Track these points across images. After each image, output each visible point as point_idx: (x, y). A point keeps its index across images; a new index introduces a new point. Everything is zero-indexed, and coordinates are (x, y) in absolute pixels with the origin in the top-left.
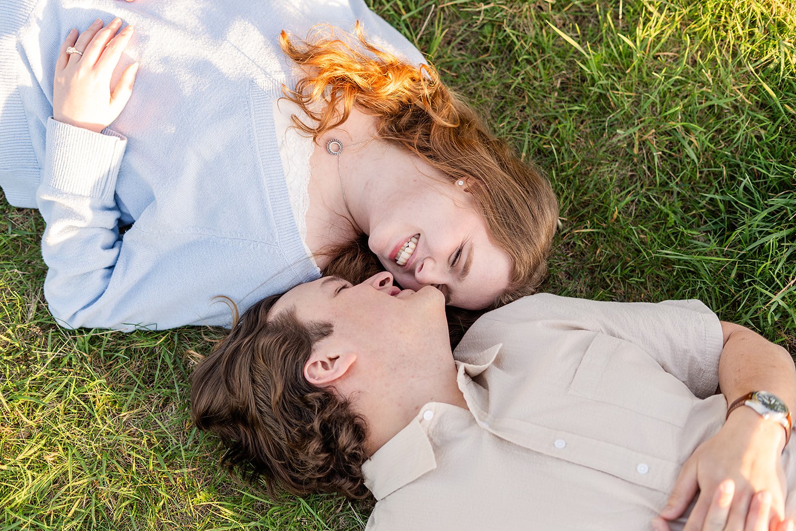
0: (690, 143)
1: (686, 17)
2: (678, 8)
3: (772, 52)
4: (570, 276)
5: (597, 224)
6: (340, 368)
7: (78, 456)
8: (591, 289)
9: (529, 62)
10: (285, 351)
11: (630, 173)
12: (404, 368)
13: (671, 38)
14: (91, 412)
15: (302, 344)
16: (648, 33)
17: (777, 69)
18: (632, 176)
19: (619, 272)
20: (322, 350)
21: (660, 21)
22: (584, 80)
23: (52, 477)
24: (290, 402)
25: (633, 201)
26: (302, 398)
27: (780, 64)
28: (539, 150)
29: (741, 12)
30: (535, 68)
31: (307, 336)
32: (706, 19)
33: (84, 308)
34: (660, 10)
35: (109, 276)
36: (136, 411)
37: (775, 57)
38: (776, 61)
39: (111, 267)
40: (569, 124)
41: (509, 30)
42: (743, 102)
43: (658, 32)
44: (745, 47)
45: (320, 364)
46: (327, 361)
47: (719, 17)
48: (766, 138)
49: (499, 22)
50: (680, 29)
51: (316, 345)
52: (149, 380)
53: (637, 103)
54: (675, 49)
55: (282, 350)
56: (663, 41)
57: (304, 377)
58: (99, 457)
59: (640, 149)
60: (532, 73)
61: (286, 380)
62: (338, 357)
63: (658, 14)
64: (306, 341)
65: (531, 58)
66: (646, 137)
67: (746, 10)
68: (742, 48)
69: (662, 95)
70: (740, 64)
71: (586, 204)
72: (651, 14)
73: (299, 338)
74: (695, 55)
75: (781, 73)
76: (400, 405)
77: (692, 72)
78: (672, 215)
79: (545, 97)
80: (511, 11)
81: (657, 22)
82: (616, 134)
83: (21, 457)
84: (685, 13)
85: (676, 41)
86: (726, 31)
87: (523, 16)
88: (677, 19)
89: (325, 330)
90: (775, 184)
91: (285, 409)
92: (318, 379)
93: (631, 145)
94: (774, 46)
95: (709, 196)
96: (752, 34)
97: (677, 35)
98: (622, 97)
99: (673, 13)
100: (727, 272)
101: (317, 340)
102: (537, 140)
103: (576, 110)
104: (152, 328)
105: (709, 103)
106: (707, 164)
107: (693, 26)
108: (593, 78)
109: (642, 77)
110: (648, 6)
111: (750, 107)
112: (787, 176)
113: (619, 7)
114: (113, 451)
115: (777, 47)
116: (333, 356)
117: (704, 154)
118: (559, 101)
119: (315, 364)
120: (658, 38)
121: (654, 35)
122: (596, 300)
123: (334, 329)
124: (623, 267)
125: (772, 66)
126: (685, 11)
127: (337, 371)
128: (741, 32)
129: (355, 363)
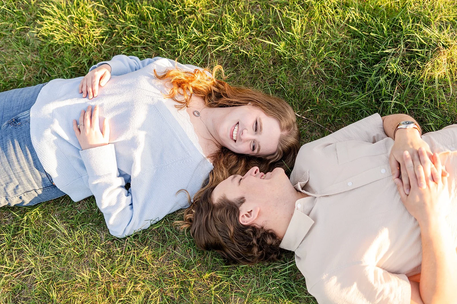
0: (334, 61)
1: (309, 17)
2: (304, 15)
3: (348, 15)
4: (311, 131)
5: (312, 106)
6: (254, 214)
7: (150, 282)
8: (322, 133)
9: (256, 60)
10: (229, 215)
11: (316, 84)
12: (280, 203)
13: (307, 27)
14: (147, 263)
15: (235, 210)
16: (297, 28)
17: (353, 20)
18: (317, 84)
19: (330, 120)
20: (244, 209)
21: (300, 22)
22: (280, 56)
23: (143, 295)
24: (238, 235)
25: (322, 93)
26: (243, 232)
27: (353, 18)
28: (276, 90)
29: (329, 5)
30: (259, 61)
31: (236, 206)
32: (317, 14)
33: (128, 225)
34: (298, 19)
35: (132, 208)
36: (164, 255)
37: (350, 16)
38: (351, 18)
39: (131, 204)
40: (283, 74)
41: (242, 51)
42: (346, 38)
43: (300, 26)
44: (337, 18)
45: (245, 216)
46: (248, 214)
47: (321, 11)
48: (361, 47)
49: (237, 50)
50: (309, 22)
51: (240, 208)
52: (164, 241)
53: (305, 55)
54: (310, 31)
55: (228, 215)
56: (304, 29)
57: (240, 223)
58: (158, 279)
59: (315, 73)
60: (259, 63)
61: (234, 227)
62: (251, 211)
63: (298, 20)
64: (236, 208)
65: (256, 58)
66: (315, 67)
67: (330, 4)
68: (336, 18)
69: (314, 49)
70: (338, 25)
71: (304, 102)
72: (295, 21)
73: (233, 208)
74: (319, 29)
75: (355, 21)
76: (285, 218)
77: (321, 35)
78: (340, 91)
79: (268, 70)
80: (239, 44)
81: (298, 23)
82: (303, 70)
83: (127, 292)
84: (307, 16)
85: (310, 27)
86: (327, 15)
87: (245, 44)
88: (305, 19)
89: (242, 200)
90: (373, 62)
91: (237, 239)
92: (247, 222)
93: (311, 73)
94: (348, 13)
95: (351, 76)
96: (337, 12)
97: (308, 25)
98: (298, 56)
99: (303, 18)
100: (371, 101)
101: (240, 206)
102: (273, 87)
103: (283, 69)
104: (157, 220)
105: (333, 44)
106: (344, 66)
107: (313, 19)
108: (284, 54)
109: (302, 46)
110: (292, 19)
111: (350, 39)
112: (376, 57)
113: (281, 25)
114: (163, 274)
115: (349, 12)
116: (249, 211)
117: (341, 64)
118: (275, 69)
119: (243, 216)
120: (302, 29)
121: (299, 28)
122: (327, 135)
123: (246, 199)
124: (330, 118)
125: (350, 21)
126: (307, 15)
127: (254, 217)
128: (332, 13)
129: (260, 211)
